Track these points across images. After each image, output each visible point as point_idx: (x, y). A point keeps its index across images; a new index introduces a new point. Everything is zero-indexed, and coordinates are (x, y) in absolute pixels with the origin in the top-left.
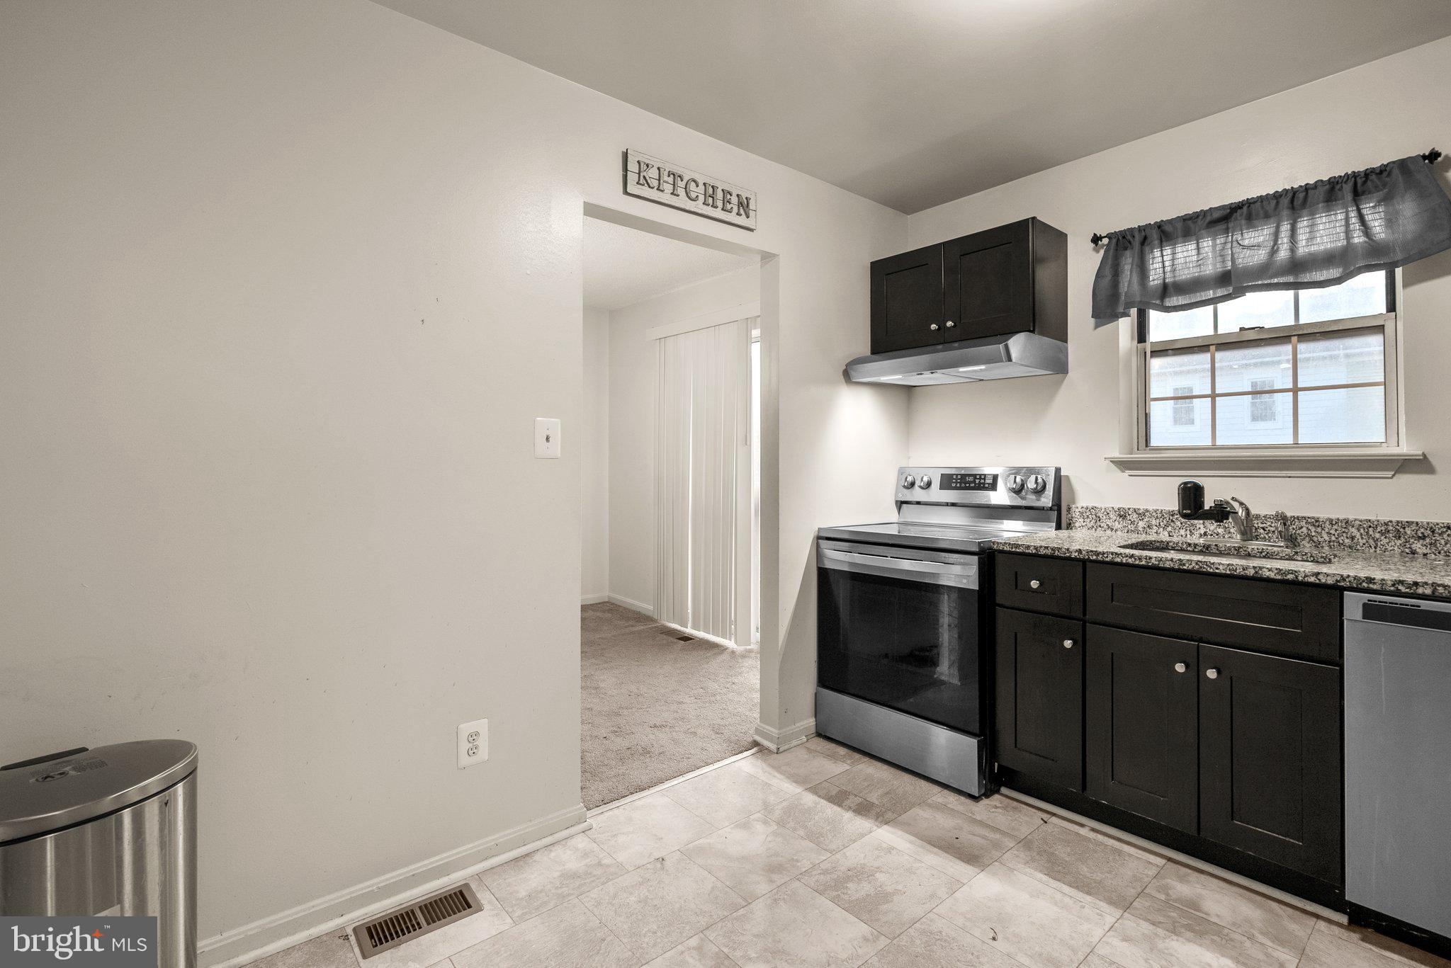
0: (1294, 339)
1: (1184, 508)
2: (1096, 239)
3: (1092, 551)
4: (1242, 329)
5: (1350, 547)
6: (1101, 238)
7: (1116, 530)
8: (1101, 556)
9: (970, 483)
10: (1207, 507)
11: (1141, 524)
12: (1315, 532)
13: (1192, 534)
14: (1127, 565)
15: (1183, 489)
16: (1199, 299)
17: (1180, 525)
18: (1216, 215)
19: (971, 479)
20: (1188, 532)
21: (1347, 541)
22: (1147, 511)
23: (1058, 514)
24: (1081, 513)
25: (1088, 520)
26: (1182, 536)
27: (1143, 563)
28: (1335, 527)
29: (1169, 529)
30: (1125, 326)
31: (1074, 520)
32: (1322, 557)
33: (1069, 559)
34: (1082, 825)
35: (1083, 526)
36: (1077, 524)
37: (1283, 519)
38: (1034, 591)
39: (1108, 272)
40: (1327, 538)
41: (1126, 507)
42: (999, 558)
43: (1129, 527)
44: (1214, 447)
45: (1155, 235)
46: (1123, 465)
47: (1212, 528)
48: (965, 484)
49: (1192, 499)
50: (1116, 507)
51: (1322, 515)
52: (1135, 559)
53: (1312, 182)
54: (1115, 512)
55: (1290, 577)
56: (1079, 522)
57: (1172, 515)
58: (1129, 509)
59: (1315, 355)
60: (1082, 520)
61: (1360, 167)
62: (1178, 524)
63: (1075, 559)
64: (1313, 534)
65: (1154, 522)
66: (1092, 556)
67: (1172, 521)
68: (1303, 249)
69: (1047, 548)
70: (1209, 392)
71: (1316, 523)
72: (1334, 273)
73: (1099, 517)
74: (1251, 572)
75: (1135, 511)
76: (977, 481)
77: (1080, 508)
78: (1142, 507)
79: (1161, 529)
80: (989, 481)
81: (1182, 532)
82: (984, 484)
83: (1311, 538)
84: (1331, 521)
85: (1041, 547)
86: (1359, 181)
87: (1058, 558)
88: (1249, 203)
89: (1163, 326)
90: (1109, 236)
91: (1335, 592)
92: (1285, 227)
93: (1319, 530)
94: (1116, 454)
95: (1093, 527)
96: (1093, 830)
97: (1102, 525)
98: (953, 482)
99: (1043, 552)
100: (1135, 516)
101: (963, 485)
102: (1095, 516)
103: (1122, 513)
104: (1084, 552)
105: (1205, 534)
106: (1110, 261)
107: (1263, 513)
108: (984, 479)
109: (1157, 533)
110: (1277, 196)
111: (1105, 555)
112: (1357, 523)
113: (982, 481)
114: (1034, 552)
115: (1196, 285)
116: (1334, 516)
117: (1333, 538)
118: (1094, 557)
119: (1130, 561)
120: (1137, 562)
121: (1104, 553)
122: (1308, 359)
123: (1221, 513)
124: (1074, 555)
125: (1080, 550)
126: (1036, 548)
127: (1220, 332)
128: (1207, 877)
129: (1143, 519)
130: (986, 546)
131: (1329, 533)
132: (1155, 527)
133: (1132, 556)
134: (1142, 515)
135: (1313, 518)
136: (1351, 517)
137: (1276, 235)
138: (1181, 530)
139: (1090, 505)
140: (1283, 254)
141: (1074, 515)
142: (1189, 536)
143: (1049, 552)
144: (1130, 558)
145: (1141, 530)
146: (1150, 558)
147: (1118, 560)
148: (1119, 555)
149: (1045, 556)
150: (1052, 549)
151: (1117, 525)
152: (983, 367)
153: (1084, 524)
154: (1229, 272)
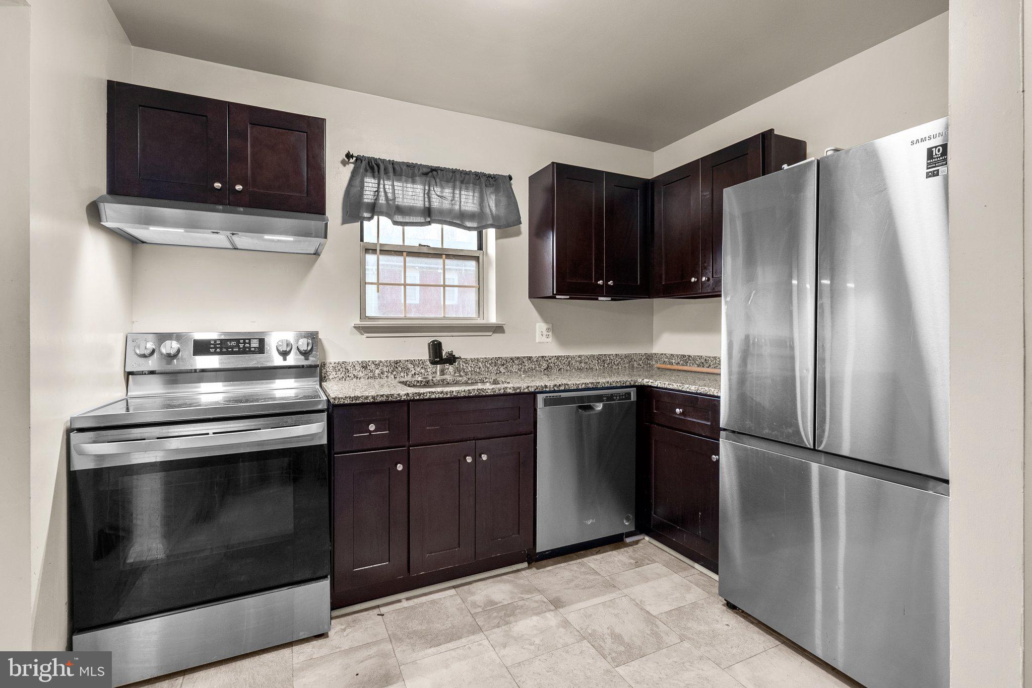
0: (444, 256)
1: (433, 357)
2: (349, 156)
3: (416, 393)
4: (420, 245)
5: (479, 373)
6: (352, 156)
7: (360, 378)
8: (422, 396)
9: (232, 347)
10: (445, 355)
11: (377, 372)
12: (466, 366)
13: (407, 375)
14: (439, 399)
15: (432, 345)
16: (411, 221)
17: (401, 370)
19: (234, 343)
20: (405, 374)
22: (381, 362)
24: (334, 368)
25: (340, 373)
26: (402, 377)
27: (449, 396)
28: (473, 363)
29: (395, 373)
31: (328, 374)
32: (480, 380)
33: (400, 401)
34: (399, 601)
35: (335, 378)
36: (331, 377)
40: (470, 370)
41: (367, 360)
43: (369, 374)
46: (364, 329)
47: (418, 370)
48: (227, 348)
50: (360, 360)
52: (444, 394)
54: (360, 364)
56: (332, 375)
57: (396, 364)
58: (369, 361)
59: (453, 267)
60: (334, 373)
62: (400, 369)
63: (404, 401)
64: (465, 368)
65: (385, 369)
66: (416, 396)
67: (396, 367)
69: (382, 396)
73: (348, 370)
75: (373, 363)
76: (242, 346)
77: (333, 363)
78: (377, 359)
79: (390, 374)
80: (255, 344)
81: (402, 374)
82: (250, 348)
84: (471, 359)
85: (377, 396)
87: (392, 402)
88: (440, 170)
90: (358, 158)
91: (533, 395)
93: (467, 365)
95: (343, 377)
96: (408, 599)
97: (350, 375)
98: (212, 348)
99: (379, 399)
100: (373, 366)
101: (224, 350)
102: (345, 370)
103: (364, 365)
104: (410, 395)
105: (415, 374)
108: (250, 343)
109: (387, 377)
111: (425, 395)
112: (482, 360)
113: (247, 345)
114: (371, 401)
115: (411, 211)
116: (473, 357)
117: (473, 369)
118: (418, 397)
119: (441, 396)
120: (445, 396)
121: (424, 393)
122: (450, 269)
124: (404, 398)
125: (408, 393)
126: (373, 397)
127: (406, 244)
128: (475, 584)
129: (378, 368)
131: (471, 367)
132: (386, 373)
133: (442, 392)
134: (377, 365)
135: (465, 359)
136: (479, 357)
138: (401, 373)
139: (341, 361)
141: (328, 370)
142: (406, 376)
143: (384, 399)
144: (441, 394)
145: (377, 376)
146: (453, 392)
147: (433, 396)
148: (434, 393)
150: (387, 396)
151: (361, 374)
152: (291, 239)
153: (336, 376)
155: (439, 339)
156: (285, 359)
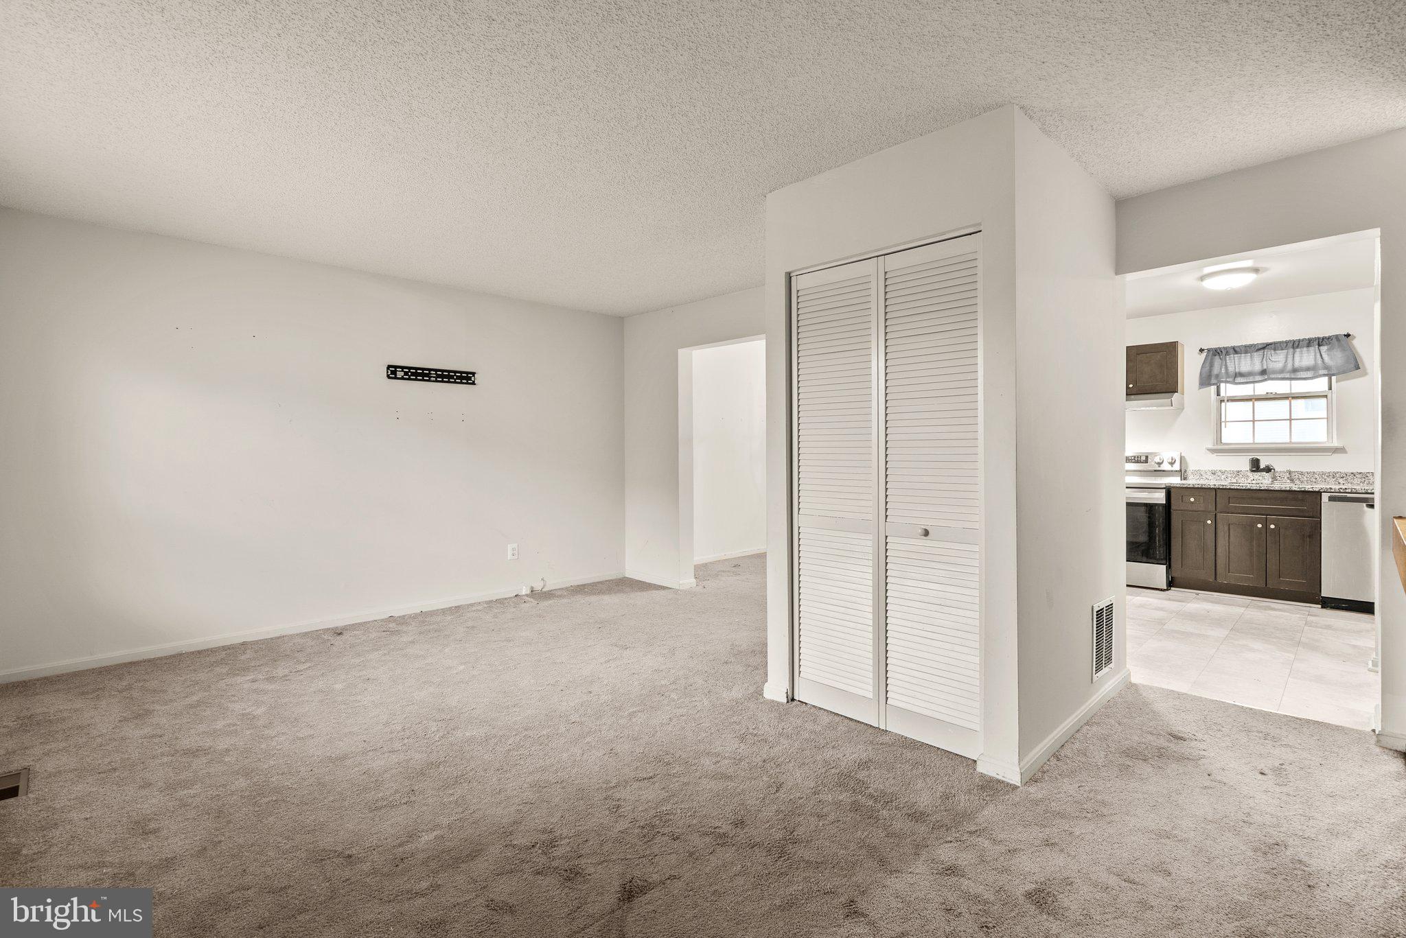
0: (1292, 398)
1: (1252, 468)
2: (1202, 350)
4: (1269, 393)
6: (1203, 350)
8: (1225, 487)
10: (1262, 467)
13: (1257, 477)
14: (1237, 489)
16: (1249, 381)
18: (1260, 347)
21: (1314, 480)
22: (1235, 471)
23: (1182, 473)
28: (1310, 475)
30: (1213, 388)
37: (1290, 473)
38: (1192, 503)
39: (1207, 365)
42: (1172, 490)
44: (1254, 443)
45: (1232, 351)
46: (1213, 451)
49: (1255, 466)
51: (1304, 470)
53: (1301, 338)
55: (1303, 489)
60: (1192, 476)
61: (1321, 336)
65: (1240, 475)
68: (1297, 364)
70: (1252, 419)
71: (1302, 473)
72: (1309, 374)
74: (1288, 489)
77: (1195, 471)
83: (1299, 479)
86: (1320, 341)
88: (1275, 343)
89: (1229, 390)
90: (1209, 350)
91: (1319, 493)
92: (1290, 357)
93: (1304, 476)
94: (1210, 446)
99: (1196, 486)
105: (1263, 477)
106: (1209, 361)
107: (1279, 470)
110: (1287, 342)
112: (1319, 473)
115: (1250, 374)
118: (1221, 486)
122: (1296, 407)
123: (1268, 469)
127: (1257, 394)
130: (1167, 485)
131: (1308, 477)
134: (1223, 473)
136: (1315, 471)
137: (1287, 358)
139: (1197, 469)
140: (1289, 366)
141: (1189, 473)
149: (1198, 488)
154: (1265, 369)
155: (1258, 457)
156: (1159, 467)
